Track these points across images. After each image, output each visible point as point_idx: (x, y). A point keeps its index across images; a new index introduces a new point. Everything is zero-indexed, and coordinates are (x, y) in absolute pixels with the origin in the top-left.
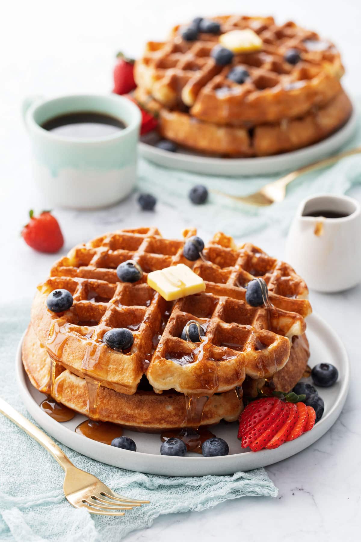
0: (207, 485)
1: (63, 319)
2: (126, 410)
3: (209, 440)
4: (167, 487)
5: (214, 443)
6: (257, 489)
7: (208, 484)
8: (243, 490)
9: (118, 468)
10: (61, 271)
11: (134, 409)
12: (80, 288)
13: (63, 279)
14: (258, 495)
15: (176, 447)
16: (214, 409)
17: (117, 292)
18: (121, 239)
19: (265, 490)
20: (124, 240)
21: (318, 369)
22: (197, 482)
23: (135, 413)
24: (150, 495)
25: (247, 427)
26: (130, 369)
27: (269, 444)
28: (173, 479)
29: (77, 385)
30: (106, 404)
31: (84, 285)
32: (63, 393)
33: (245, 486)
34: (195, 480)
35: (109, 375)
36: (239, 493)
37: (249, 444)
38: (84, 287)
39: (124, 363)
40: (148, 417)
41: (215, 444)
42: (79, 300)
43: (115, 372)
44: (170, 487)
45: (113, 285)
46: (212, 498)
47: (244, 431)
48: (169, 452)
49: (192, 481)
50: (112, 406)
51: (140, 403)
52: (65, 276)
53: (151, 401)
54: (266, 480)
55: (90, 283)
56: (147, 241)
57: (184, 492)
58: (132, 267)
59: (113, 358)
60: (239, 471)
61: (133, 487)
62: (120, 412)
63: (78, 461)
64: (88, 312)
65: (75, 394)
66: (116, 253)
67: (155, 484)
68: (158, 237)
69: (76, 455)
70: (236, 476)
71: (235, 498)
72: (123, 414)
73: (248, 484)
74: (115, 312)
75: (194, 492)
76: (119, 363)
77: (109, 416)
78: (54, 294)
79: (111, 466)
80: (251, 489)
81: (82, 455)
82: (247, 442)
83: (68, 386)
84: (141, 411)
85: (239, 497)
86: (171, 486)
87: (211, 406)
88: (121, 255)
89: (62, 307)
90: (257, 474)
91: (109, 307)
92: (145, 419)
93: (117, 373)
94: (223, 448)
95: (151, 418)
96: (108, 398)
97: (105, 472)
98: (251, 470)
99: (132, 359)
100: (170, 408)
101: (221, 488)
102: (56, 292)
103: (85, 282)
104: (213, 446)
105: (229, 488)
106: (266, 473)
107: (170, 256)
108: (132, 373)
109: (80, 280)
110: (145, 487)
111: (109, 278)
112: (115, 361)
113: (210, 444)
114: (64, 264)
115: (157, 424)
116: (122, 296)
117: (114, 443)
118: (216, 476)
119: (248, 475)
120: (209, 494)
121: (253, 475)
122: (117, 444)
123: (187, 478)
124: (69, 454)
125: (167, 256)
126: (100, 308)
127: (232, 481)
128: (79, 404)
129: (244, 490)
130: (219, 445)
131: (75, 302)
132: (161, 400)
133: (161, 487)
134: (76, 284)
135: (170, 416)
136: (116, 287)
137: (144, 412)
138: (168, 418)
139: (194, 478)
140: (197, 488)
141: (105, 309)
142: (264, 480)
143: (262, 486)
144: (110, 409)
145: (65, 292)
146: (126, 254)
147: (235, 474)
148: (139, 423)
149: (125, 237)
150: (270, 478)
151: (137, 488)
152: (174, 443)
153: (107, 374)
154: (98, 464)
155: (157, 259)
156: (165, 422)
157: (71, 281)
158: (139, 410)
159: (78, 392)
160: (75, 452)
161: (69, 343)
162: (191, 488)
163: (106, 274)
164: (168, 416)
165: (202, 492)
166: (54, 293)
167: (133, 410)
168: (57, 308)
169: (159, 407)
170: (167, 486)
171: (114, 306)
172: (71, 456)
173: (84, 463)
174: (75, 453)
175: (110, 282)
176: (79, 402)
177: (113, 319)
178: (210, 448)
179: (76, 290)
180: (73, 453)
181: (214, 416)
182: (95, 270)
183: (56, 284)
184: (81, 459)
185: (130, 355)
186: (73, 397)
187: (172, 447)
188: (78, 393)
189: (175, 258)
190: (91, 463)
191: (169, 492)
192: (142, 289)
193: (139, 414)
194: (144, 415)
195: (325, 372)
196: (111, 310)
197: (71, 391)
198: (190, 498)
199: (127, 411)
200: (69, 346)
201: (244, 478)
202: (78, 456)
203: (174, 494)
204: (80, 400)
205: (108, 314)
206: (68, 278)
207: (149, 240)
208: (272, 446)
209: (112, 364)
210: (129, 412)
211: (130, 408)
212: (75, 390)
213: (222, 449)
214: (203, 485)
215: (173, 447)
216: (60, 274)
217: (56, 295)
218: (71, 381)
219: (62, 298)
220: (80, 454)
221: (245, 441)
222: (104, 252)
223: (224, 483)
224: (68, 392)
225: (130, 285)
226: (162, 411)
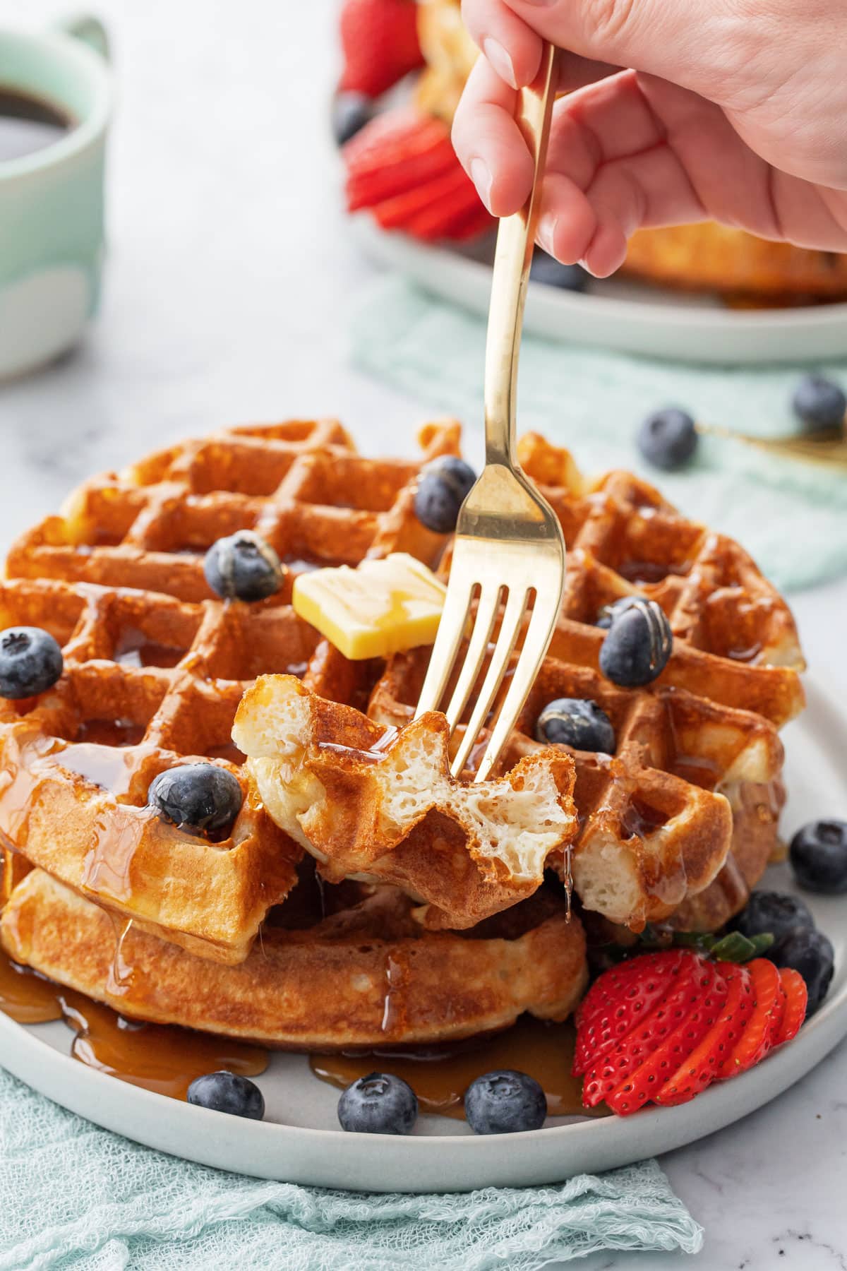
0: (484, 1218)
1: (31, 722)
2: (231, 991)
3: (486, 1080)
4: (361, 1226)
5: (500, 1087)
6: (639, 1230)
7: (488, 1214)
8: (594, 1230)
9: (211, 1168)
10: (37, 561)
11: (252, 987)
12: (90, 616)
13: (40, 588)
14: (641, 1246)
15: (387, 1104)
16: (498, 984)
17: (203, 632)
18: (227, 458)
19: (661, 1233)
20: (236, 459)
21: (811, 839)
22: (454, 1209)
23: (258, 1001)
24: (314, 1244)
25: (598, 1043)
26: (228, 891)
27: (664, 1091)
28: (379, 1200)
29: (78, 913)
30: (169, 973)
31: (104, 606)
32: (34, 937)
33: (602, 1219)
34: (447, 1201)
35: (165, 907)
36: (582, 1243)
37: (605, 1092)
38: (104, 615)
39: (210, 872)
40: (299, 1013)
41: (504, 1090)
42: (85, 658)
43: (182, 898)
44: (371, 1225)
45: (195, 609)
46: (503, 1260)
47: (591, 1055)
48: (366, 1120)
49: (437, 1207)
50: (187, 980)
51: (273, 969)
52: (51, 576)
53: (305, 964)
54: (663, 1201)
55: (123, 602)
56: (305, 465)
57: (416, 1243)
58: (250, 556)
59: (176, 856)
60: (581, 1173)
61: (262, 1220)
62: (211, 996)
63: (88, 1145)
64: (113, 695)
65: (71, 939)
66: (206, 502)
67: (325, 1216)
68: (339, 452)
69: (82, 1128)
70: (571, 1190)
71: (573, 1256)
72: (220, 1004)
73: (610, 1214)
74: (192, 696)
75: (447, 1244)
76: (196, 871)
77: (176, 1010)
78: (7, 642)
79: (189, 1161)
80: (621, 1229)
81: (100, 1128)
82: (600, 1088)
83: (50, 917)
84: (276, 993)
85: (583, 1253)
86: (374, 1222)
87: (489, 975)
88: (224, 509)
89: (29, 684)
90: (636, 1181)
91: (176, 685)
92: (290, 1016)
93: (190, 902)
94: (529, 1103)
95: (307, 1015)
96: (172, 954)
97: (170, 1179)
98: (617, 1169)
99: (235, 861)
100: (364, 984)
101: (529, 1227)
102: (12, 635)
103: (106, 596)
104: (500, 1098)
105: (554, 1227)
106: (663, 1174)
107: (373, 514)
108: (233, 905)
109: (92, 592)
110: (296, 1222)
111: (184, 584)
112: (182, 866)
113: (490, 1091)
114: (50, 536)
115: (325, 1030)
116: (220, 645)
117: (196, 1094)
118: (512, 1191)
119: (611, 1186)
120: (494, 1246)
121: (624, 1185)
122: (206, 1098)
123: (421, 1198)
124: (60, 1126)
125: (363, 515)
126: (150, 685)
127: (559, 1205)
128: (85, 972)
129: (598, 1233)
130: (518, 1095)
131: (70, 665)
132: (338, 958)
133: (343, 1226)
134: (81, 603)
135: (364, 1006)
136: (202, 615)
137: (285, 994)
138: (360, 1014)
139: (444, 1197)
140: (456, 1229)
141: (163, 690)
142: (658, 1202)
143: (655, 1219)
144: (181, 986)
145: (39, 638)
146: (237, 507)
147: (569, 1184)
148: (269, 1030)
149: (239, 451)
150: (676, 1192)
151: (275, 1224)
152: (379, 1089)
153: (159, 905)
154: (148, 1156)
155: (334, 525)
156: (350, 1025)
157: (65, 594)
158: (270, 991)
159: (80, 934)
160: (76, 1119)
161: (48, 801)
162: (437, 1230)
163: (176, 570)
164: (359, 1007)
165: (471, 1240)
166: (5, 640)
167: (253, 991)
168: (13, 686)
169: (331, 981)
170: (363, 1223)
171: (190, 679)
172: (67, 1132)
173: (106, 1152)
174: (79, 1122)
175: (186, 599)
176: (84, 966)
177: (186, 720)
178: (490, 1105)
179: (80, 623)
180: (72, 1120)
181: (500, 1003)
182: (142, 557)
183: (20, 601)
184: (97, 1142)
185: (231, 846)
186: (65, 951)
187: (373, 1102)
188: (82, 938)
189: (387, 522)
190: (126, 1153)
191: (371, 1240)
192: (280, 622)
193: (270, 1002)
194: (285, 1005)
195: (831, 849)
196: (183, 694)
197: (60, 931)
198: (436, 1261)
199: (232, 993)
200: (45, 808)
201: (597, 1196)
202: (87, 1131)
203: (387, 1247)
204: (88, 958)
205: (170, 707)
206: (57, 585)
207: (310, 460)
208: (673, 1096)
209: (174, 875)
210: (238, 995)
211: (242, 984)
212: (71, 928)
213: (526, 1107)
214: (472, 1217)
215: (376, 1104)
216: (34, 569)
217: (12, 647)
218: (60, 901)
219: (31, 658)
220: (94, 1124)
221: (592, 1083)
222: (170, 501)
223: (539, 1210)
224: (51, 932)
225: (244, 609)
226: (341, 991)
